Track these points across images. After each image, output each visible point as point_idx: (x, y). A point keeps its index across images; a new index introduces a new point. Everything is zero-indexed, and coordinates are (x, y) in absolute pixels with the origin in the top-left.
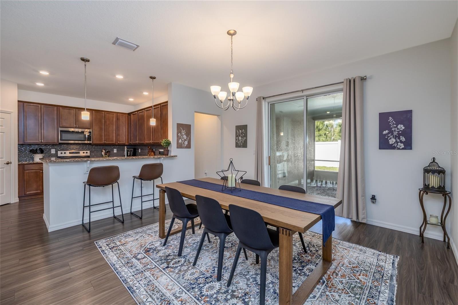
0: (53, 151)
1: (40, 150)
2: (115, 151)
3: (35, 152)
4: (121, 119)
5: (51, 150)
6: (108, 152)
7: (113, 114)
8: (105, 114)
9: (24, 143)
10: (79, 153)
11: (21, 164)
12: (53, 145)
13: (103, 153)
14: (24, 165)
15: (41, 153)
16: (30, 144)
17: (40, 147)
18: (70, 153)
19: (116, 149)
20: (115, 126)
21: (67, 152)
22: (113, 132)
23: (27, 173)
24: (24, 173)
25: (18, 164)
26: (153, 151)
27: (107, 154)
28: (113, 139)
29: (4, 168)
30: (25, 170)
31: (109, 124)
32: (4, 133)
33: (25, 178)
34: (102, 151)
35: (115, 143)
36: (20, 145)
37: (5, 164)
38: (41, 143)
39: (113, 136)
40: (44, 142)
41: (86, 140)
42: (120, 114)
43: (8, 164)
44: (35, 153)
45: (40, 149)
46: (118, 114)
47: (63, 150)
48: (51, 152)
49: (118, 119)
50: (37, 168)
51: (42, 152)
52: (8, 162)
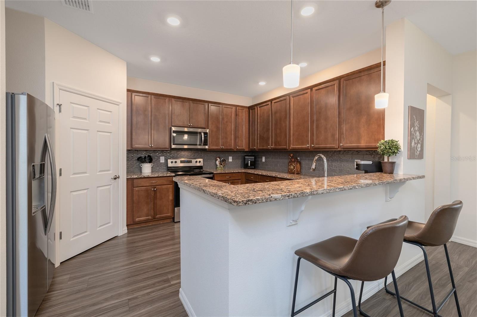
0: (162, 160)
1: (149, 158)
2: (230, 159)
3: (144, 160)
4: (240, 114)
5: (160, 158)
6: (223, 161)
7: (232, 108)
8: (223, 107)
9: (132, 148)
10: (190, 162)
11: (130, 178)
12: (163, 151)
13: (218, 163)
14: (133, 180)
15: (150, 162)
16: (137, 150)
17: (148, 154)
18: (182, 162)
19: (232, 157)
20: (234, 125)
21: (178, 161)
22: (232, 133)
23: (136, 191)
24: (133, 190)
25: (127, 179)
26: (298, 162)
27: (223, 164)
28: (231, 143)
29: (111, 185)
30: (134, 186)
31: (227, 122)
32: (111, 133)
33: (134, 199)
34: (216, 160)
35: (233, 149)
36: (129, 151)
37: (112, 178)
38: (151, 148)
39: (231, 140)
40: (154, 147)
41: (202, 144)
42: (240, 108)
43: (115, 179)
44: (143, 162)
45: (149, 156)
46: (237, 108)
47: (173, 158)
48: (160, 160)
49: (237, 114)
50: (148, 185)
51: (150, 160)
52: (115, 177)
